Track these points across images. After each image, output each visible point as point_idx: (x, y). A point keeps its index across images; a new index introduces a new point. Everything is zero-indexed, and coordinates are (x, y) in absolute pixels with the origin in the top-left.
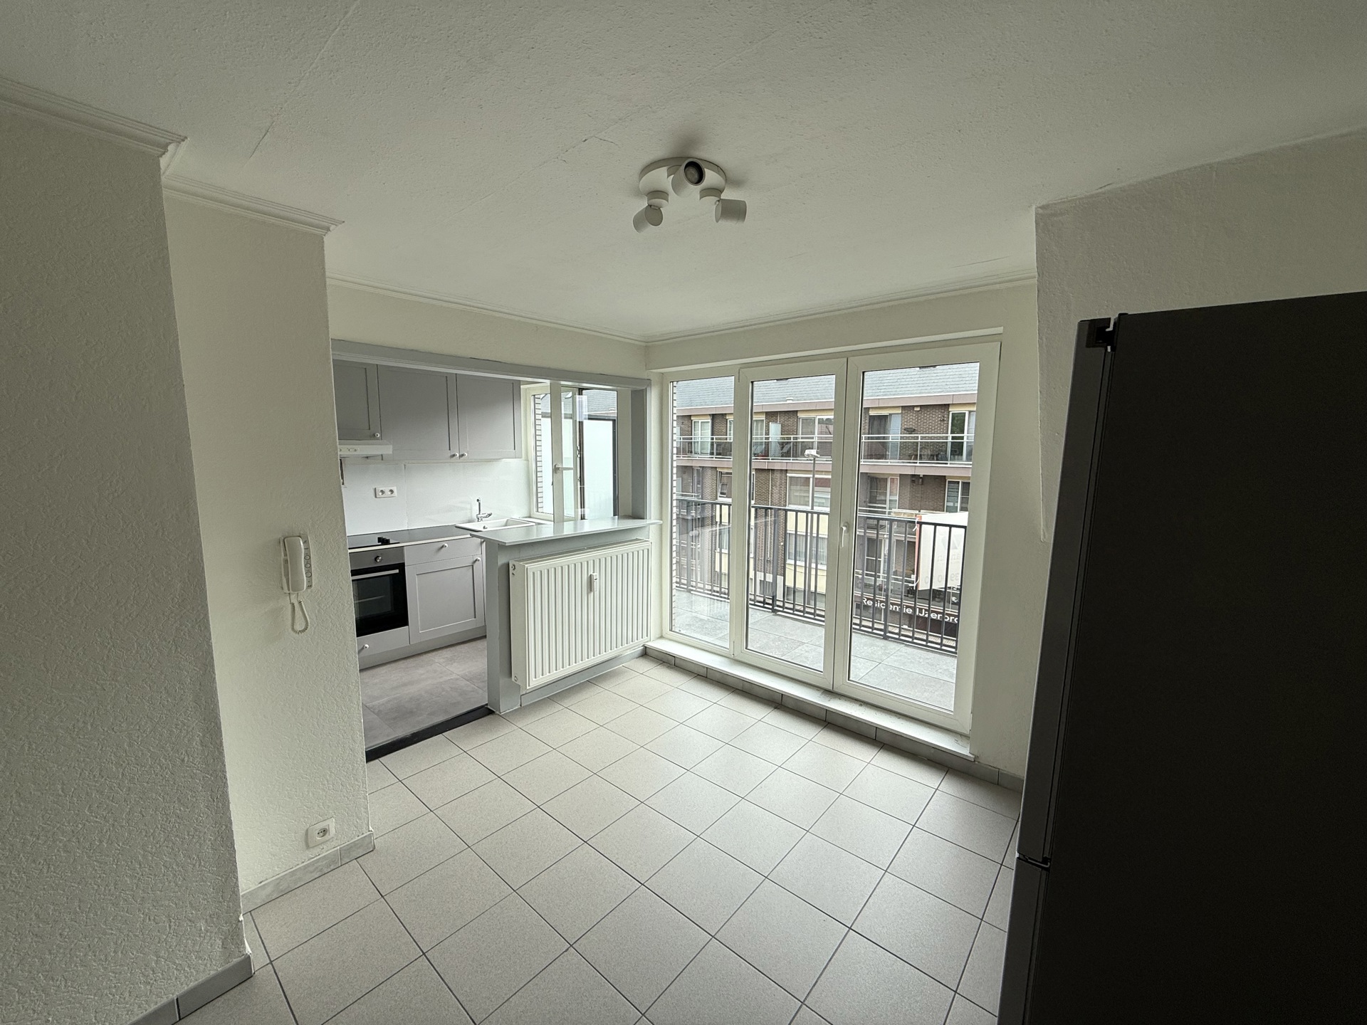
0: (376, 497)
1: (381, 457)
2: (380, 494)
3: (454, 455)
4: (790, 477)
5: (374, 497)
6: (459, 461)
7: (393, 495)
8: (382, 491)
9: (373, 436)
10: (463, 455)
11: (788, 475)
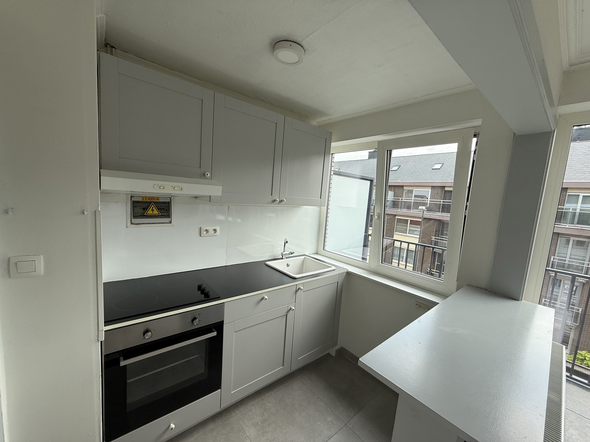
0: (200, 236)
1: (209, 198)
2: (205, 233)
3: (275, 201)
4: (397, 218)
5: (198, 236)
6: (278, 205)
7: (216, 234)
8: (207, 231)
9: (204, 175)
10: (282, 201)
11: (396, 217)
